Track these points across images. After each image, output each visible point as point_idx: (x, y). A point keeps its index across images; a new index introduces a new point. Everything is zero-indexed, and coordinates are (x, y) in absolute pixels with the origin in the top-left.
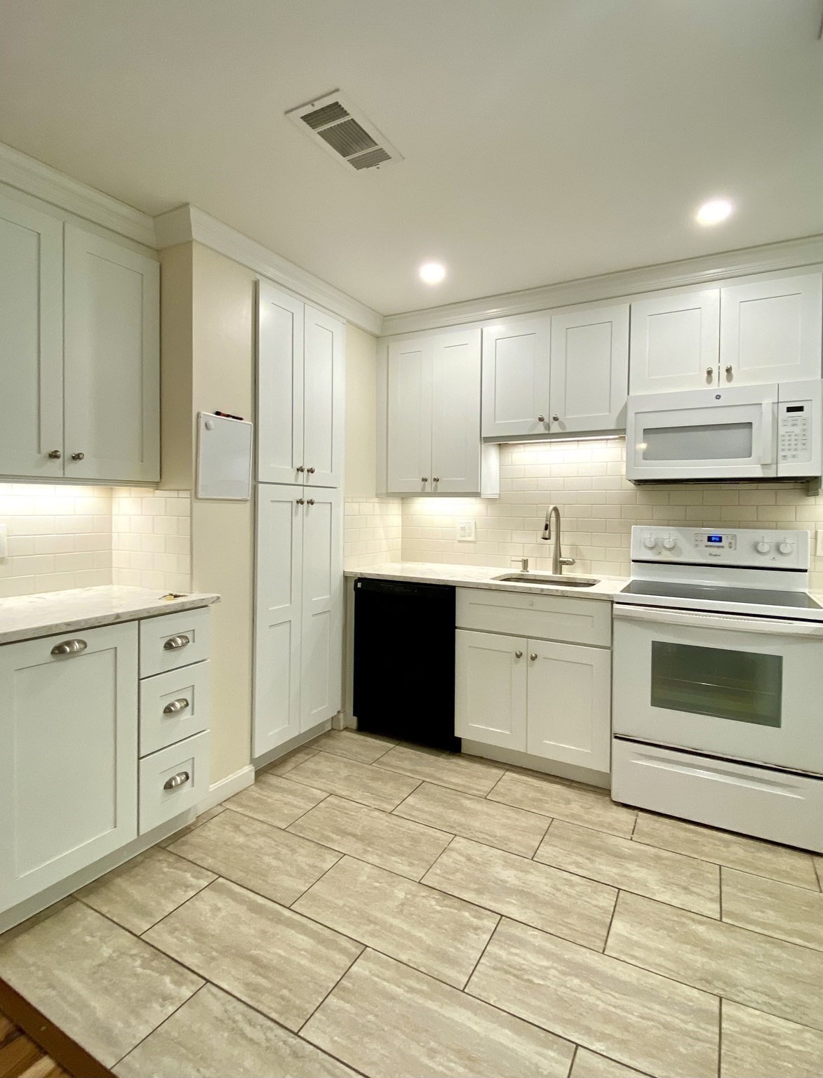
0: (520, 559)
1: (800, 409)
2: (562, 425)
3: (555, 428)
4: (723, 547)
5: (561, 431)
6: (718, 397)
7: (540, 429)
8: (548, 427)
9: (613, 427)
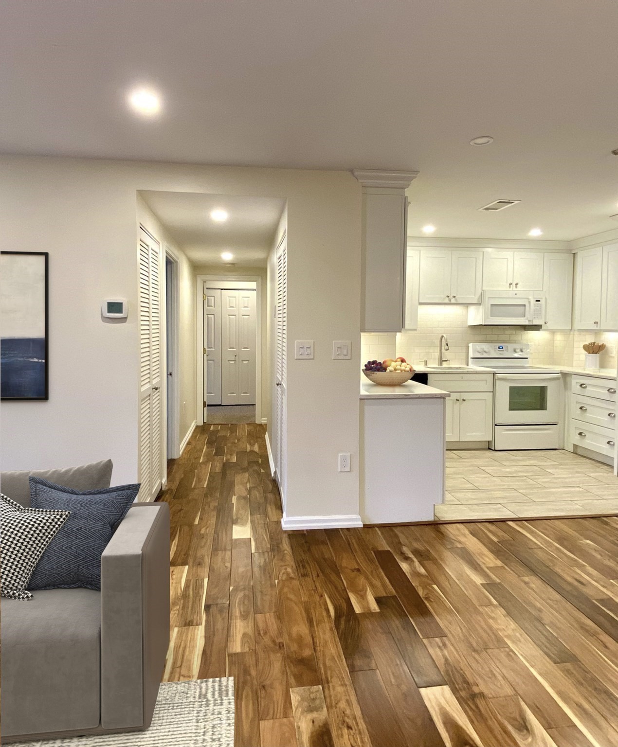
0: (423, 360)
1: (539, 301)
2: (456, 300)
3: (453, 301)
4: (503, 351)
5: (455, 302)
6: (516, 294)
7: (447, 301)
8: (450, 300)
9: (476, 302)
